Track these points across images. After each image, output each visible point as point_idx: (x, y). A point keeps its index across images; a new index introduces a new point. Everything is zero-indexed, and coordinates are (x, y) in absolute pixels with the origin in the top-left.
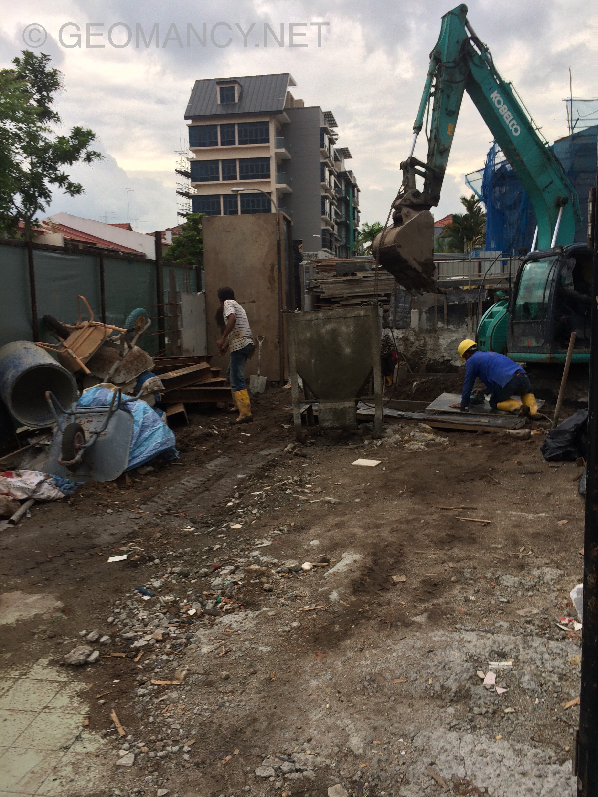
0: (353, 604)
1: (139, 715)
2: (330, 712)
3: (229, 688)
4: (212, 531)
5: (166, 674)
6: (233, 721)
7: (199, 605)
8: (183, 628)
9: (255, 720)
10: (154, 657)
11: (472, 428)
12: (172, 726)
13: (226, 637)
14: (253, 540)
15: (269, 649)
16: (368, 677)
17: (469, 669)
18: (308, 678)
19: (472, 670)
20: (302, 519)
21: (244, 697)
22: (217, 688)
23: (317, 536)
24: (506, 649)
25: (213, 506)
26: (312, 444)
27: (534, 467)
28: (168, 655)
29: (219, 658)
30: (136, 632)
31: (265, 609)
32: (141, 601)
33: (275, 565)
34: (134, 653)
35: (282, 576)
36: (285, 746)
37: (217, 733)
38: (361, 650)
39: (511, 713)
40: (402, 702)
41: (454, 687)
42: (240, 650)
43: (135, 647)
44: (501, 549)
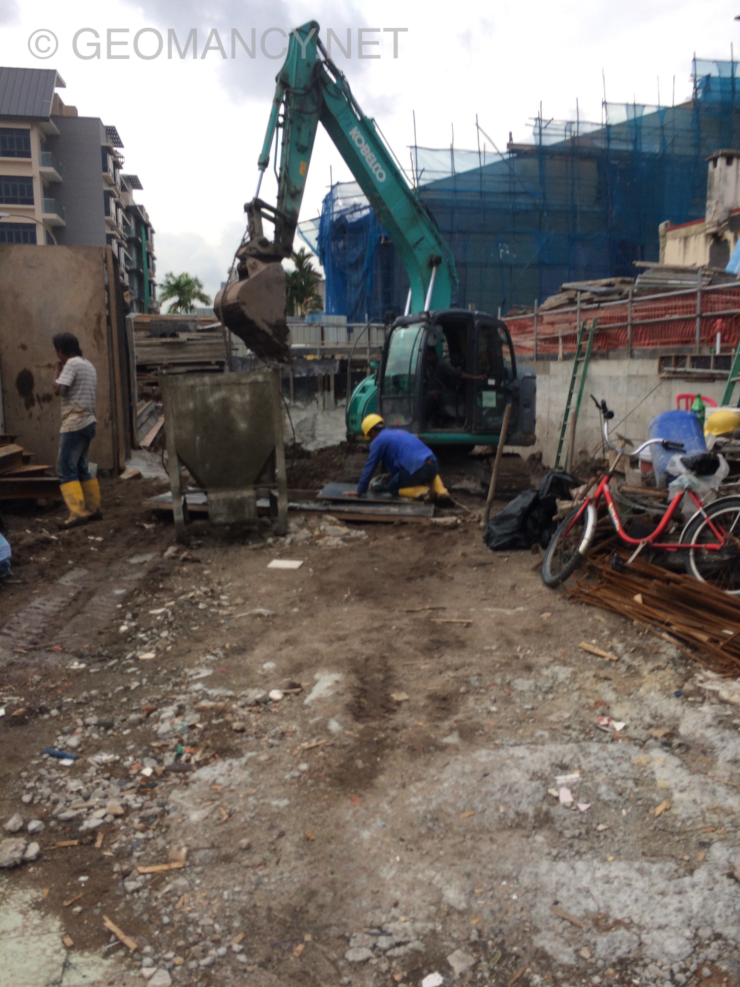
0: (361, 733)
1: (145, 917)
2: (404, 867)
3: (257, 859)
4: (114, 665)
5: (154, 857)
6: (284, 900)
7: (154, 762)
8: (144, 794)
9: (313, 894)
10: (124, 838)
11: (385, 519)
12: (201, 923)
13: (217, 796)
14: (182, 670)
15: (286, 802)
16: (429, 816)
17: (538, 788)
18: (355, 829)
19: (542, 789)
20: (237, 639)
21: (282, 867)
22: (239, 863)
23: (268, 658)
24: (566, 760)
25: (100, 633)
26: (199, 546)
27: (481, 558)
28: (143, 831)
29: (222, 824)
30: (76, 809)
31: (249, 754)
32: (62, 768)
33: (232, 698)
34: (90, 837)
35: (250, 711)
36: (369, 918)
37: (270, 918)
38: (404, 786)
39: (606, 830)
40: (481, 839)
41: (531, 812)
42: (246, 809)
43: (88, 829)
44: (496, 650)
